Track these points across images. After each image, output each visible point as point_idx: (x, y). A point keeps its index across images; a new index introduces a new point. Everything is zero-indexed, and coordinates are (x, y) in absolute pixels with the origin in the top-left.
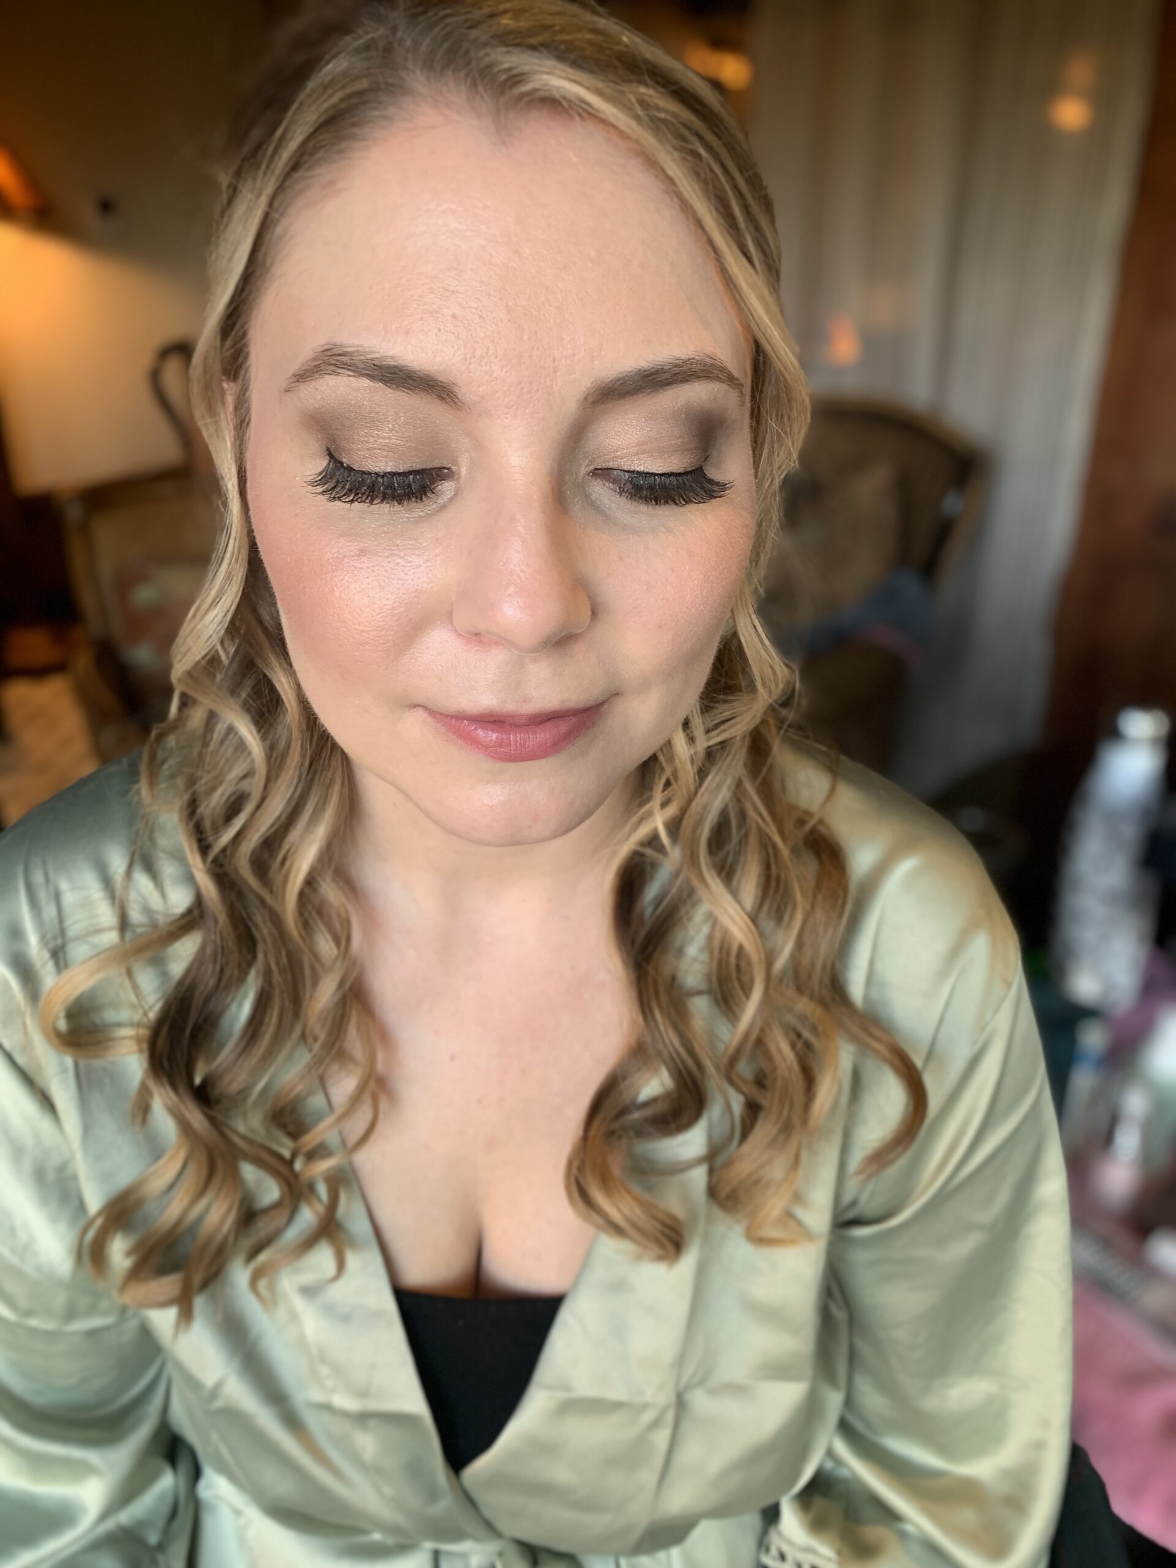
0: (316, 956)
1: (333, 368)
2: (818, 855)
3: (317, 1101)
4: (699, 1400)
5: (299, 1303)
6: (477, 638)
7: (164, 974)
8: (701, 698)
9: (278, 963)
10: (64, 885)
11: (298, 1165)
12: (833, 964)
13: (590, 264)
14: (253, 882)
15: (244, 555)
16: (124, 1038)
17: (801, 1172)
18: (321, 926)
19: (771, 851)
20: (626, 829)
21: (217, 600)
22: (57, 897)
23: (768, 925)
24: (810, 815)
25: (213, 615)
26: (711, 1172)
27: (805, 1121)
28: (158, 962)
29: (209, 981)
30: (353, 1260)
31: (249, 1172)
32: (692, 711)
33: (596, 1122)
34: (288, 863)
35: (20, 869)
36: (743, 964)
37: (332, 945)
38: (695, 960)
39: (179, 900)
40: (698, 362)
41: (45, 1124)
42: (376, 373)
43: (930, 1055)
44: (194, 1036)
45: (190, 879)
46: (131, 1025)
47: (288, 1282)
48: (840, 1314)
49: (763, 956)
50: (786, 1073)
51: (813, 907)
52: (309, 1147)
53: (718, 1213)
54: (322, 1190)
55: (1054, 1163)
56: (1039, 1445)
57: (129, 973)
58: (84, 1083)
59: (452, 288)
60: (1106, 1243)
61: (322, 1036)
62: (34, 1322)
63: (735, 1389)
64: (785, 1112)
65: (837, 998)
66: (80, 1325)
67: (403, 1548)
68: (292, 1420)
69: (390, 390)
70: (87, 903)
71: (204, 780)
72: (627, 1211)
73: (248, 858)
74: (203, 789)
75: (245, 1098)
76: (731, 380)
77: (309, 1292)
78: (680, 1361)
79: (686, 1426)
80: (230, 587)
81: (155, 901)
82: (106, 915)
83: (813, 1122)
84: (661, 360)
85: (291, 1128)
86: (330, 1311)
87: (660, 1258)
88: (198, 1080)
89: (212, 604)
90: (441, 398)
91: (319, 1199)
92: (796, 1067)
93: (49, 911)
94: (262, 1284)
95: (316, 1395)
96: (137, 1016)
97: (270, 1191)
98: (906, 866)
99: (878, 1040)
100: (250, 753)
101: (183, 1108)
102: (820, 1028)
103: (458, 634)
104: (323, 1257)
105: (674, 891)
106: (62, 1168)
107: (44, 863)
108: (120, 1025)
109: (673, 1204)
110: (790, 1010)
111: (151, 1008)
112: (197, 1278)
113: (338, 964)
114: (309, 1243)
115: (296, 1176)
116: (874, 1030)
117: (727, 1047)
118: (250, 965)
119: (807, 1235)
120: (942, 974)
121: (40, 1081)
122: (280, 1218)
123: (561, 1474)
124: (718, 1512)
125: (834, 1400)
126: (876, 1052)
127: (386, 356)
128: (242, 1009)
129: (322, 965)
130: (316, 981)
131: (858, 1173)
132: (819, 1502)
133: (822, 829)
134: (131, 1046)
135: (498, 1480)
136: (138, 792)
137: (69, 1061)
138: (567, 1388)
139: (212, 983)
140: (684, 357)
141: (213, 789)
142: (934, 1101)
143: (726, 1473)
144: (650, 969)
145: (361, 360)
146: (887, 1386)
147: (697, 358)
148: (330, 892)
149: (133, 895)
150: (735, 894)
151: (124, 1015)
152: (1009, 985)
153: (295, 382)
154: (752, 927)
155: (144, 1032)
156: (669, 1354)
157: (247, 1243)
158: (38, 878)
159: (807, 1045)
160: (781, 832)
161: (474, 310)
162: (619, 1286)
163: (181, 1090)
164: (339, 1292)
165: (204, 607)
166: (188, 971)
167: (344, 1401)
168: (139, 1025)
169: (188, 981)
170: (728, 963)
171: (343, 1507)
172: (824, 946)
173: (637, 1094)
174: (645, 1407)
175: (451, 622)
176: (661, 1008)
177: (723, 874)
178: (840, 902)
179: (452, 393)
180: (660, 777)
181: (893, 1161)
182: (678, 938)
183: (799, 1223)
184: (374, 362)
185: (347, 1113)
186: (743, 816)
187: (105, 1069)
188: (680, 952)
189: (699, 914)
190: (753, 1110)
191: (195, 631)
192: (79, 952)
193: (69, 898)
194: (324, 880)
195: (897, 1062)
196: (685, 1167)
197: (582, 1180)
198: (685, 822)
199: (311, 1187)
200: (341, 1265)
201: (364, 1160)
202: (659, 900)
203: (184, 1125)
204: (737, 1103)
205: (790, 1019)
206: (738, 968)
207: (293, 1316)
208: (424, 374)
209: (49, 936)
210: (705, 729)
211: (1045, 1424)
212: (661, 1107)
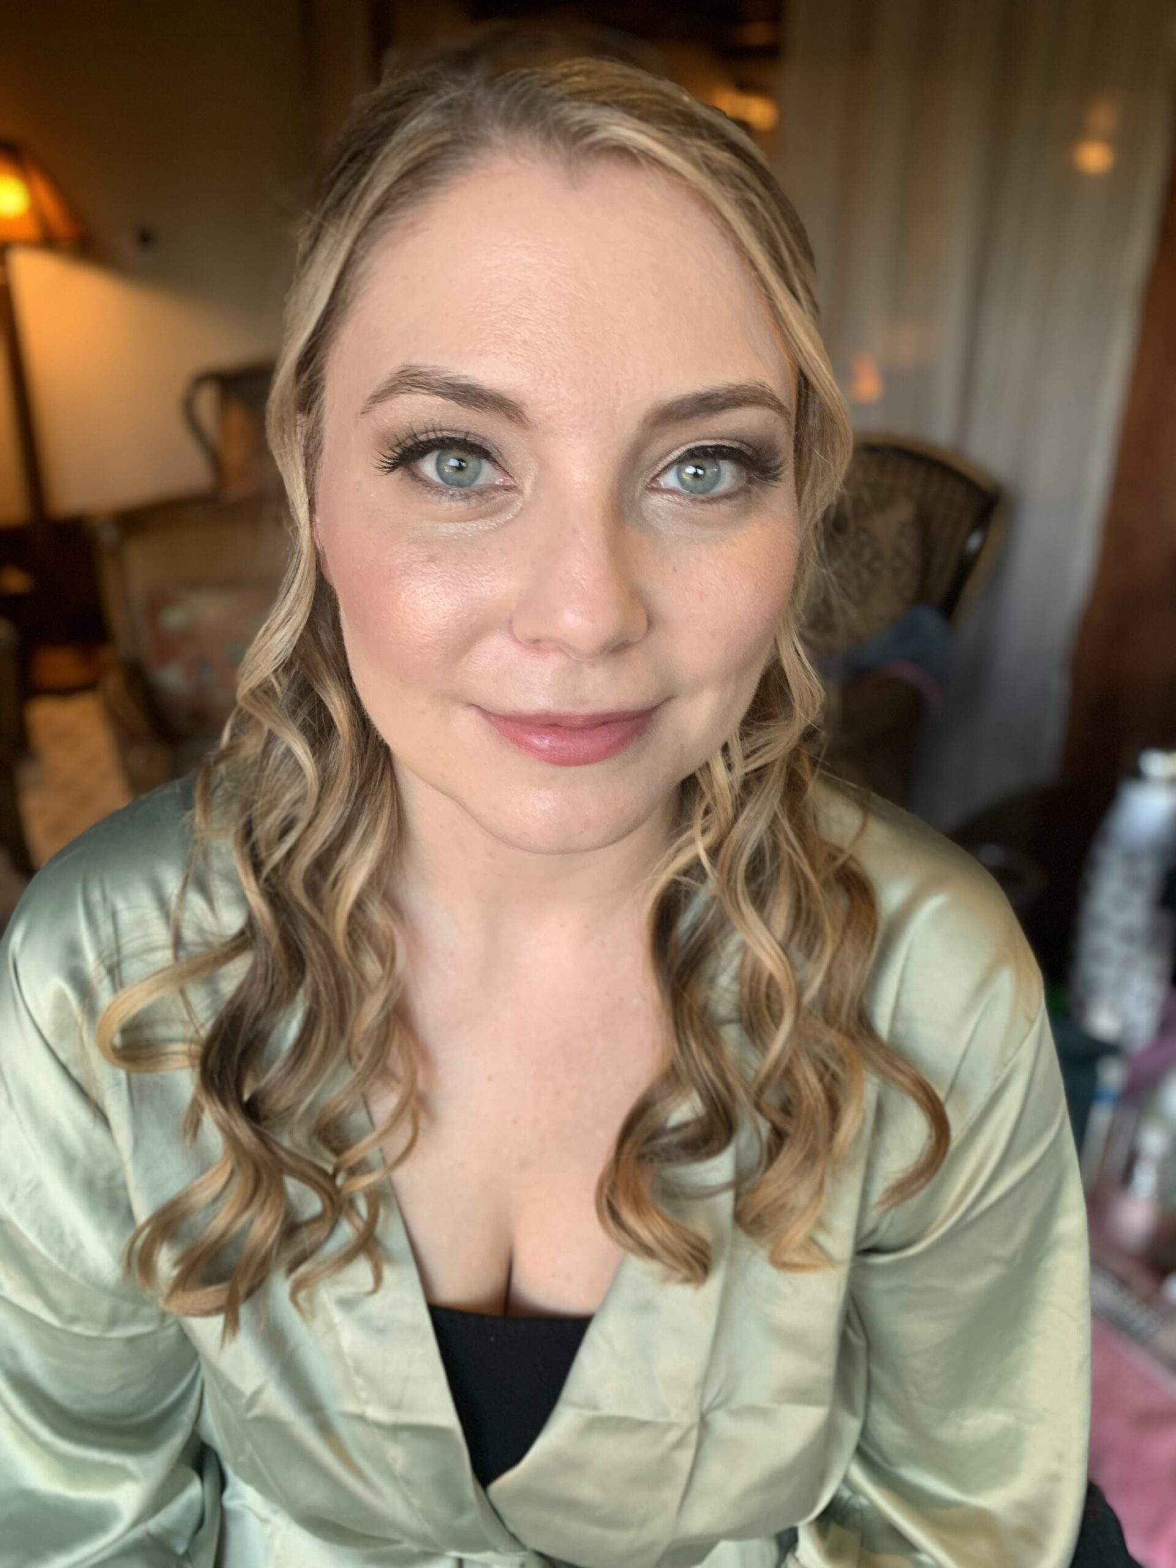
0: (363, 976)
1: (409, 387)
2: (848, 890)
3: (359, 1118)
4: (721, 1421)
5: (337, 1315)
6: (536, 644)
7: (215, 992)
8: (742, 725)
9: (326, 985)
10: (120, 904)
11: (340, 1181)
12: (861, 1000)
13: (652, 297)
14: (305, 903)
15: (312, 579)
16: (175, 1053)
17: (824, 1198)
18: (368, 946)
19: (802, 883)
20: (664, 859)
21: (287, 620)
22: (114, 916)
23: (799, 957)
24: (841, 850)
25: (282, 635)
26: (737, 1197)
27: (829, 1150)
28: (210, 982)
29: (258, 1001)
30: (389, 1274)
31: (292, 1186)
32: (732, 736)
33: (628, 1146)
34: (338, 886)
35: (79, 890)
36: (773, 994)
37: (378, 965)
38: (726, 990)
39: (232, 921)
40: (750, 389)
41: (98, 1134)
42: (449, 391)
43: (952, 1088)
44: (244, 1054)
45: (242, 899)
46: (184, 1040)
47: (327, 1294)
48: (858, 1342)
49: (793, 986)
50: (812, 1102)
51: (842, 942)
52: (351, 1163)
53: (743, 1238)
54: (362, 1206)
55: (1074, 1196)
56: (1055, 1478)
57: (182, 992)
58: (136, 1096)
59: (524, 316)
60: (1123, 1283)
61: (366, 1055)
62: (77, 1329)
63: (757, 1412)
64: (811, 1139)
65: (865, 1032)
66: (121, 1332)
67: (429, 1556)
68: (324, 1427)
69: (461, 408)
70: (141, 922)
71: (259, 804)
72: (658, 1233)
73: (302, 875)
74: (259, 812)
75: (292, 1114)
76: (780, 408)
77: (347, 1304)
78: (705, 1380)
79: (708, 1446)
80: (299, 608)
81: (208, 922)
82: (161, 934)
83: (836, 1151)
84: (716, 385)
85: (335, 1144)
86: (366, 1324)
87: (687, 1280)
88: (246, 1097)
89: (281, 624)
90: (510, 417)
91: (359, 1214)
92: (822, 1097)
93: (106, 929)
94: (302, 1295)
95: (351, 1407)
96: (190, 1032)
97: (312, 1204)
98: (933, 904)
99: (903, 1073)
100: (304, 776)
101: (232, 1124)
102: (846, 1060)
103: (517, 641)
104: (361, 1271)
105: (708, 918)
106: (111, 1178)
107: (102, 882)
108: (171, 1040)
109: (701, 1227)
110: (818, 1041)
111: (202, 1026)
112: (242, 1290)
113: (383, 984)
114: (348, 1257)
115: (338, 1191)
116: (899, 1063)
117: (757, 1072)
118: (298, 985)
119: (829, 1260)
120: (968, 1010)
121: (94, 1094)
122: (320, 1232)
123: (586, 1490)
124: (738, 1533)
125: (852, 1427)
126: (901, 1084)
127: (460, 376)
128: (290, 1028)
129: (368, 984)
130: (361, 999)
131: (881, 1203)
132: (834, 1529)
133: (853, 865)
134: (183, 1061)
135: (524, 1495)
136: (192, 818)
137: (122, 1074)
138: (595, 1407)
139: (262, 1003)
140: (737, 383)
141: (267, 813)
142: (957, 1132)
143: (747, 1494)
144: (686, 995)
145: (435, 379)
146: (903, 1416)
147: (749, 385)
148: (377, 914)
149: (187, 915)
150: (767, 923)
151: (177, 1030)
152: (1032, 1022)
153: (370, 404)
154: (784, 957)
155: (197, 1049)
156: (693, 1376)
157: (288, 1255)
158: (96, 896)
159: (834, 1077)
160: (813, 865)
161: (543, 337)
162: (645, 1307)
163: (231, 1107)
164: (375, 1306)
165: (274, 627)
166: (240, 989)
167: (375, 1413)
168: (191, 1041)
169: (239, 1000)
170: (758, 989)
171: (373, 1517)
172: (852, 982)
173: (667, 1120)
174: (670, 1426)
175: (510, 630)
176: (696, 1037)
177: (758, 902)
178: (869, 938)
179: (521, 412)
180: (700, 804)
181: (915, 1192)
182: (709, 968)
183: (821, 1248)
184: (448, 381)
185: (389, 1131)
186: (776, 847)
187: (155, 1083)
188: (712, 981)
189: (732, 944)
190: (779, 1136)
191: (264, 649)
192: (133, 969)
193: (125, 917)
194: (373, 904)
195: (921, 1095)
196: (712, 1192)
197: (614, 1202)
198: (723, 851)
199: (352, 1203)
200: (378, 1279)
201: (403, 1176)
202: (694, 927)
203: (232, 1139)
204: (765, 1128)
205: (818, 1049)
206: (768, 996)
207: (331, 1327)
208: (495, 393)
209: (106, 953)
210: (744, 755)
211: (1060, 1457)
212: (689, 1133)
